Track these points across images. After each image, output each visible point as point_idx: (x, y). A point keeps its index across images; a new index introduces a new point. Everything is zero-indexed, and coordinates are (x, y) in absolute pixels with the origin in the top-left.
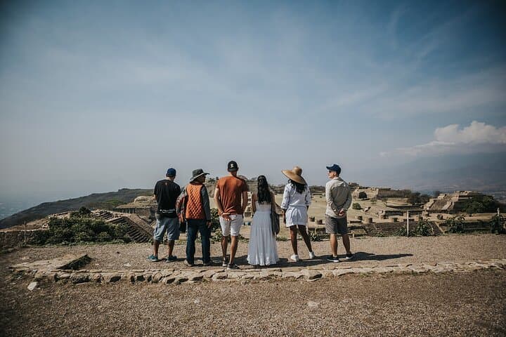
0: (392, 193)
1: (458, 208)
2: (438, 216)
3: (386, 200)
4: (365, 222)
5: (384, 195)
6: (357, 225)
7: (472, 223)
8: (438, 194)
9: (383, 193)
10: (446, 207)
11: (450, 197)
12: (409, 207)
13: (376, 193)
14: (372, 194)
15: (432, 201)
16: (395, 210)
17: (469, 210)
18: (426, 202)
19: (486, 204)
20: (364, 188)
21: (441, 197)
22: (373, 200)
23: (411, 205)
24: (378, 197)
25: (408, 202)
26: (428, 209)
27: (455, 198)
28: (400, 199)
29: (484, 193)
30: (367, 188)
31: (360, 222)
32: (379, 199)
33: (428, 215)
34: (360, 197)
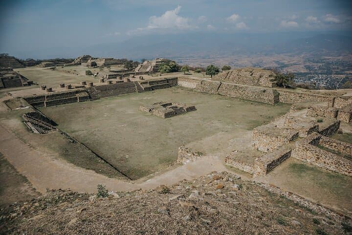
0: (114, 62)
1: (155, 70)
2: (140, 77)
3: (109, 67)
4: (87, 86)
5: (109, 63)
6: (81, 89)
7: (161, 81)
8: (143, 61)
9: (108, 61)
10: (148, 70)
11: (151, 63)
12: (125, 71)
13: (103, 62)
14: (100, 63)
15: (139, 66)
16: (115, 73)
17: (161, 71)
18: (136, 67)
19: (171, 67)
20: (95, 59)
21: (145, 63)
22: (102, 67)
23: (127, 69)
24: (105, 65)
25: (124, 67)
26: (137, 71)
27: (154, 64)
28: (119, 65)
29: (170, 59)
30: (97, 59)
31: (83, 87)
32: (105, 66)
33: (134, 77)
34: (92, 66)
